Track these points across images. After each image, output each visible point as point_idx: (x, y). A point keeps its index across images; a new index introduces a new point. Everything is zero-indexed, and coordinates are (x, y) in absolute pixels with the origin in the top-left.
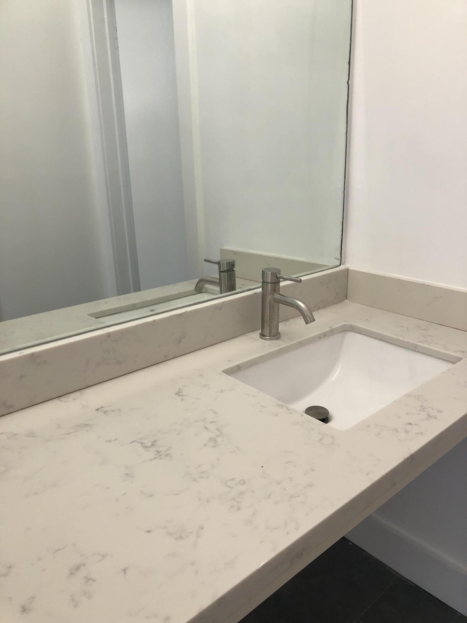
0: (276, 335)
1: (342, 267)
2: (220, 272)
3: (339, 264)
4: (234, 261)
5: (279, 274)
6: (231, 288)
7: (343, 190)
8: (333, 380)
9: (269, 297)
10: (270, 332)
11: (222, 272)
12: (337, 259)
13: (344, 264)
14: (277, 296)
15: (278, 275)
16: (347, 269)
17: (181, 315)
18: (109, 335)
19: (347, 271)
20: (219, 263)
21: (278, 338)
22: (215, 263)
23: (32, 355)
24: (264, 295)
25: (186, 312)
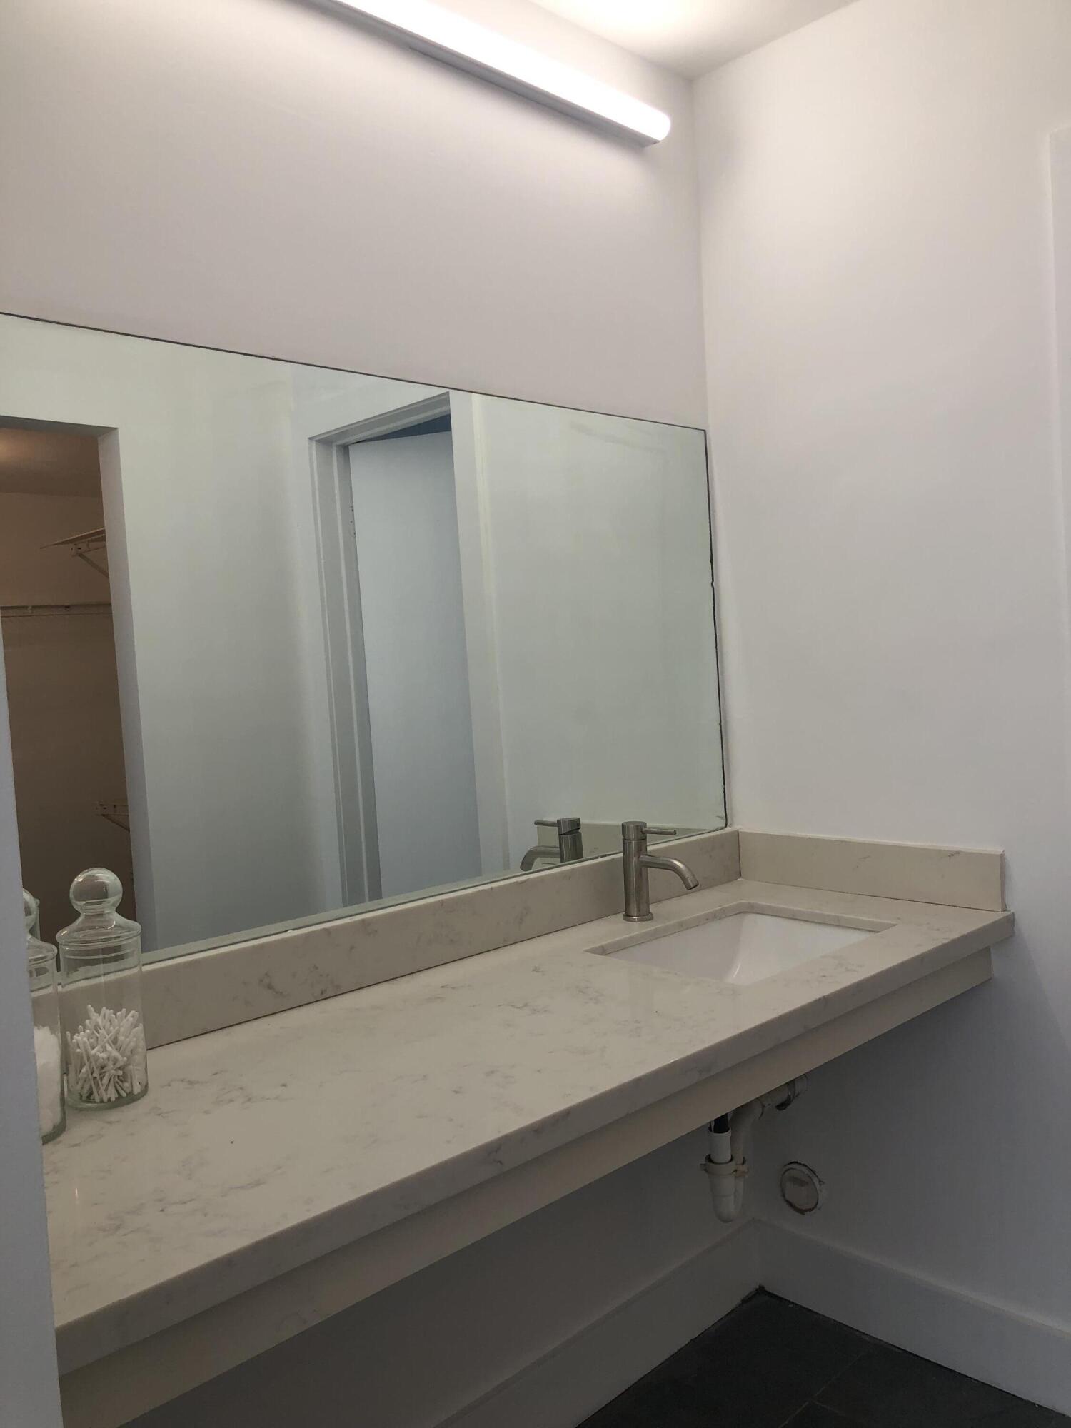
0: (646, 916)
1: (729, 829)
2: (560, 835)
3: (724, 825)
4: (579, 819)
5: (645, 827)
6: (577, 854)
7: (719, 722)
8: (734, 976)
9: (634, 860)
10: (639, 910)
11: (564, 834)
12: (721, 818)
13: (731, 826)
14: (643, 858)
15: (644, 829)
16: (735, 831)
17: (522, 882)
18: (442, 902)
19: (737, 834)
20: (558, 824)
21: (650, 919)
22: (552, 824)
23: (363, 921)
24: (626, 861)
25: (528, 879)
